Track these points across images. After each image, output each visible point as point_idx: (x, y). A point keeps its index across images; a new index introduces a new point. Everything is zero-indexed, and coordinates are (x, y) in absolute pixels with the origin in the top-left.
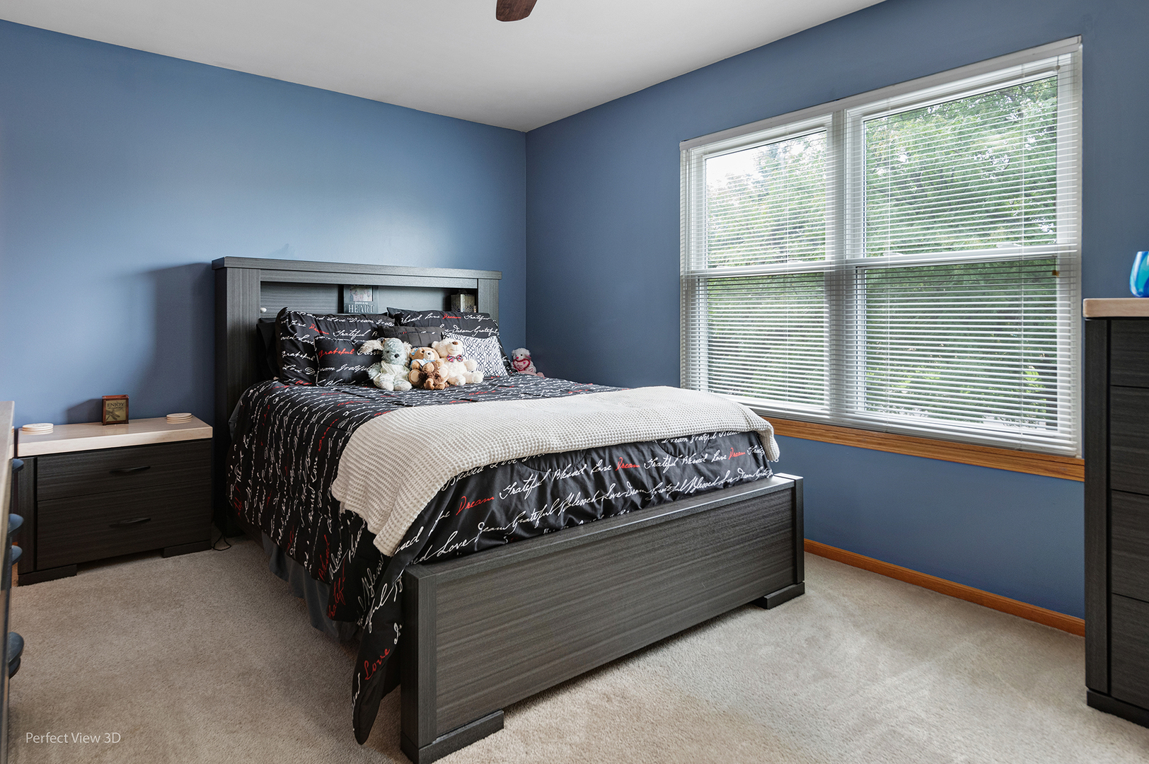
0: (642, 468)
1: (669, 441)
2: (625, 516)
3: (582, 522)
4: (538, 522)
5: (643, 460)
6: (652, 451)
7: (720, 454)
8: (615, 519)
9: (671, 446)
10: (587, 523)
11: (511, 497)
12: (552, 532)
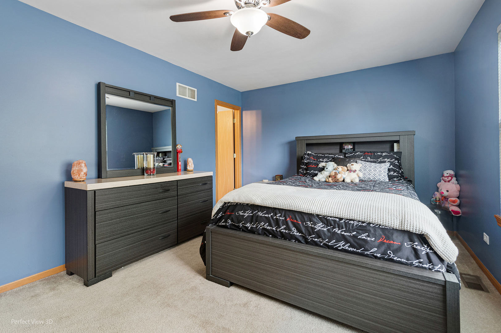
0: (303, 225)
1: (324, 217)
2: (294, 243)
3: (271, 236)
4: (250, 228)
5: (303, 220)
6: (310, 218)
7: (368, 236)
8: (288, 241)
9: (325, 220)
10: (273, 237)
11: (240, 215)
12: (258, 234)
